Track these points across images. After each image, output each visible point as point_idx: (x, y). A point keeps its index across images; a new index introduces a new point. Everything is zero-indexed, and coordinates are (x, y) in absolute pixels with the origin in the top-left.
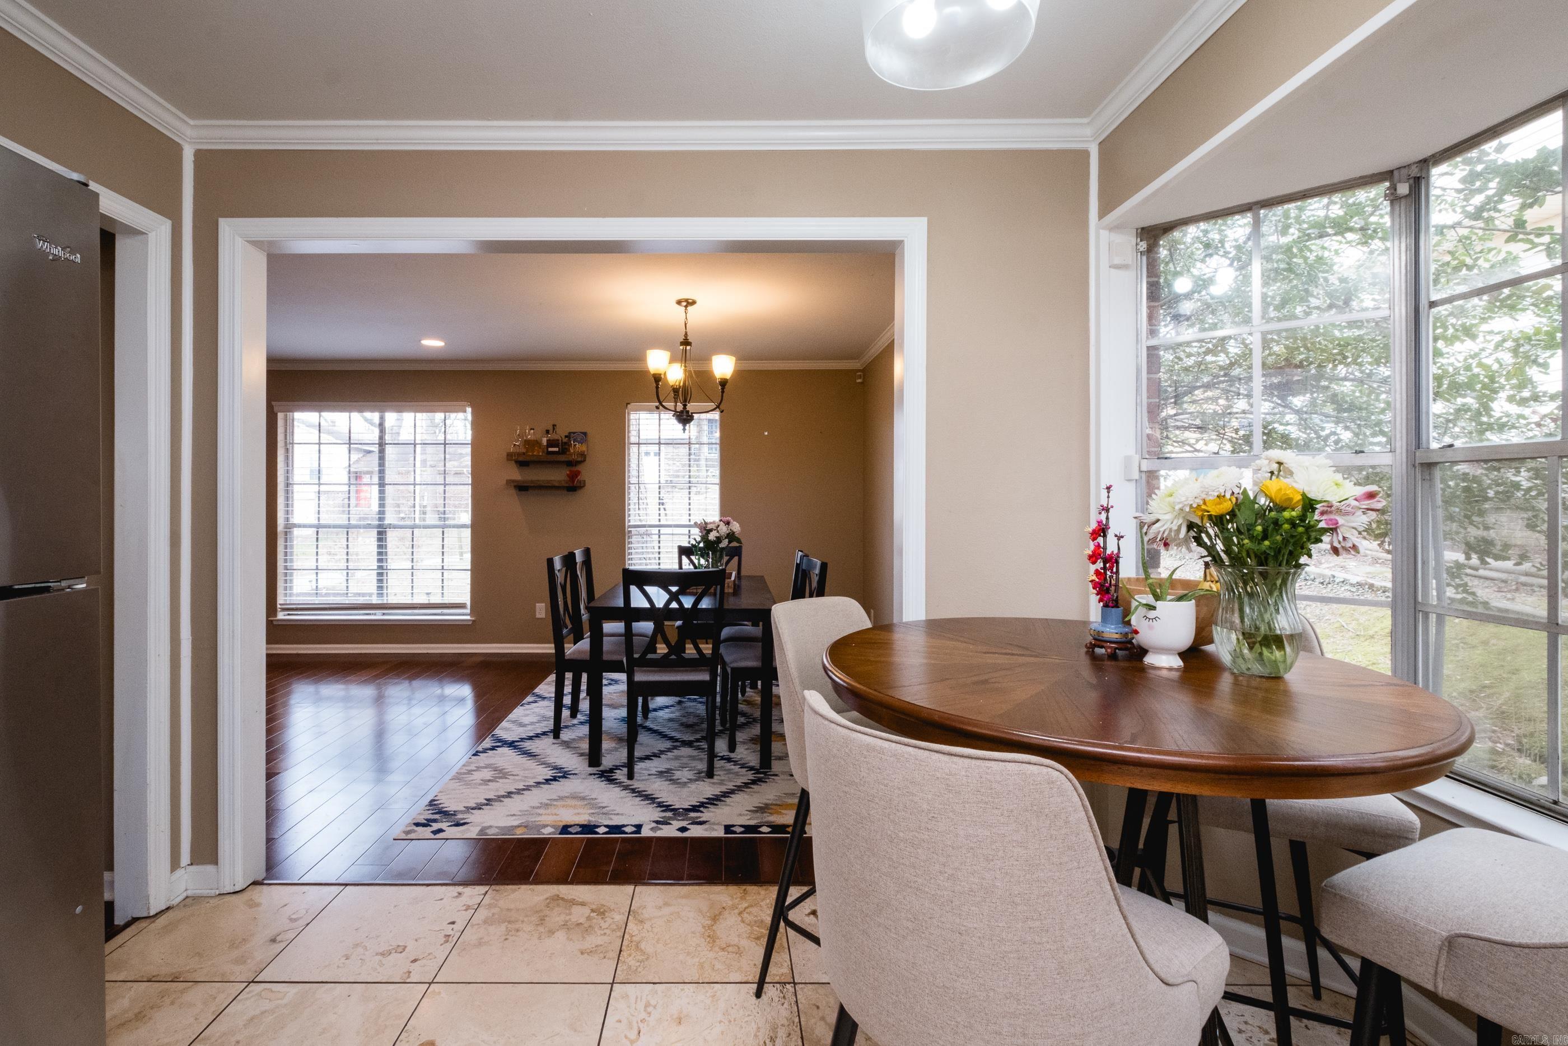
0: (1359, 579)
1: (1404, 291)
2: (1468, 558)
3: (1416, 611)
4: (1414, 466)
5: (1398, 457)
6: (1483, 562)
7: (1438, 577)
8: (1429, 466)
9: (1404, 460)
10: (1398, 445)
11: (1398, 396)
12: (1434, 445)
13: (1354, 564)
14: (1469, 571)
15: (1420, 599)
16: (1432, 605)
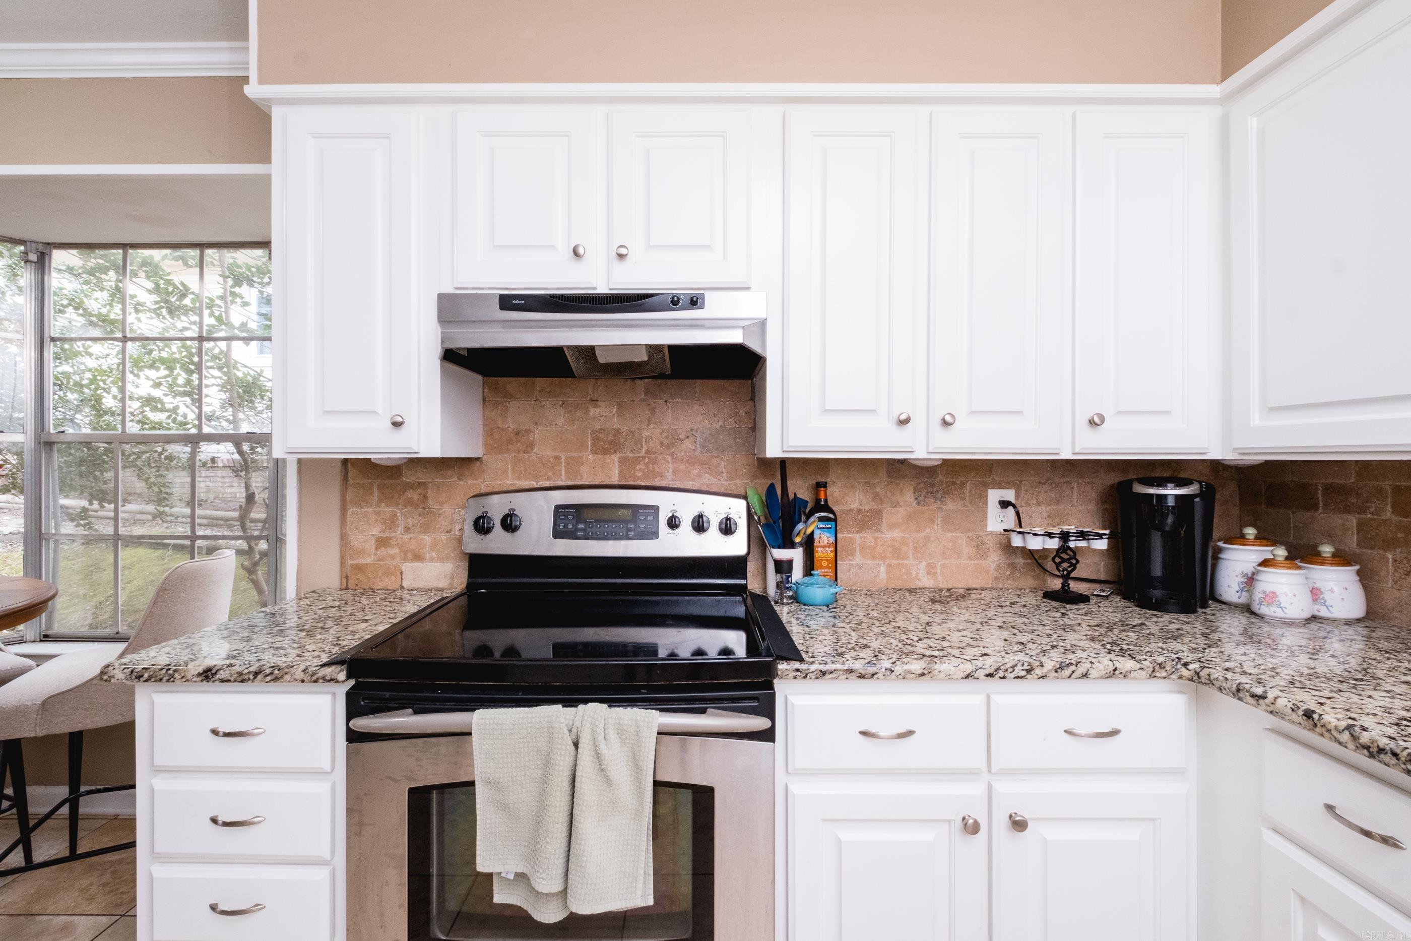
0: (11, 530)
1: (33, 325)
2: (91, 504)
3: (40, 540)
4: (40, 443)
5: (29, 437)
6: (102, 507)
7: (55, 517)
8: (50, 444)
9: (33, 439)
10: (29, 428)
11: (29, 395)
12: (52, 431)
13: (8, 518)
14: (91, 513)
15: (43, 531)
16: (52, 534)
